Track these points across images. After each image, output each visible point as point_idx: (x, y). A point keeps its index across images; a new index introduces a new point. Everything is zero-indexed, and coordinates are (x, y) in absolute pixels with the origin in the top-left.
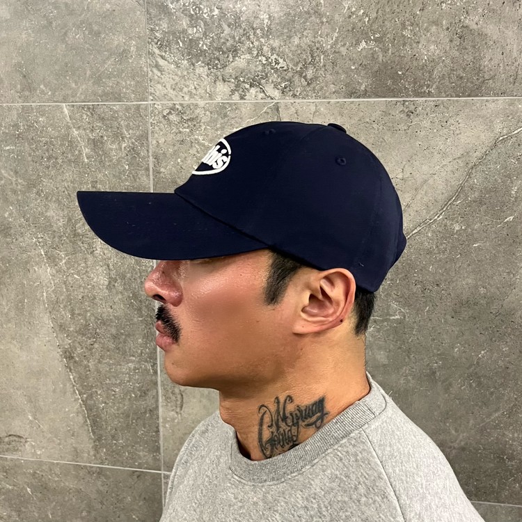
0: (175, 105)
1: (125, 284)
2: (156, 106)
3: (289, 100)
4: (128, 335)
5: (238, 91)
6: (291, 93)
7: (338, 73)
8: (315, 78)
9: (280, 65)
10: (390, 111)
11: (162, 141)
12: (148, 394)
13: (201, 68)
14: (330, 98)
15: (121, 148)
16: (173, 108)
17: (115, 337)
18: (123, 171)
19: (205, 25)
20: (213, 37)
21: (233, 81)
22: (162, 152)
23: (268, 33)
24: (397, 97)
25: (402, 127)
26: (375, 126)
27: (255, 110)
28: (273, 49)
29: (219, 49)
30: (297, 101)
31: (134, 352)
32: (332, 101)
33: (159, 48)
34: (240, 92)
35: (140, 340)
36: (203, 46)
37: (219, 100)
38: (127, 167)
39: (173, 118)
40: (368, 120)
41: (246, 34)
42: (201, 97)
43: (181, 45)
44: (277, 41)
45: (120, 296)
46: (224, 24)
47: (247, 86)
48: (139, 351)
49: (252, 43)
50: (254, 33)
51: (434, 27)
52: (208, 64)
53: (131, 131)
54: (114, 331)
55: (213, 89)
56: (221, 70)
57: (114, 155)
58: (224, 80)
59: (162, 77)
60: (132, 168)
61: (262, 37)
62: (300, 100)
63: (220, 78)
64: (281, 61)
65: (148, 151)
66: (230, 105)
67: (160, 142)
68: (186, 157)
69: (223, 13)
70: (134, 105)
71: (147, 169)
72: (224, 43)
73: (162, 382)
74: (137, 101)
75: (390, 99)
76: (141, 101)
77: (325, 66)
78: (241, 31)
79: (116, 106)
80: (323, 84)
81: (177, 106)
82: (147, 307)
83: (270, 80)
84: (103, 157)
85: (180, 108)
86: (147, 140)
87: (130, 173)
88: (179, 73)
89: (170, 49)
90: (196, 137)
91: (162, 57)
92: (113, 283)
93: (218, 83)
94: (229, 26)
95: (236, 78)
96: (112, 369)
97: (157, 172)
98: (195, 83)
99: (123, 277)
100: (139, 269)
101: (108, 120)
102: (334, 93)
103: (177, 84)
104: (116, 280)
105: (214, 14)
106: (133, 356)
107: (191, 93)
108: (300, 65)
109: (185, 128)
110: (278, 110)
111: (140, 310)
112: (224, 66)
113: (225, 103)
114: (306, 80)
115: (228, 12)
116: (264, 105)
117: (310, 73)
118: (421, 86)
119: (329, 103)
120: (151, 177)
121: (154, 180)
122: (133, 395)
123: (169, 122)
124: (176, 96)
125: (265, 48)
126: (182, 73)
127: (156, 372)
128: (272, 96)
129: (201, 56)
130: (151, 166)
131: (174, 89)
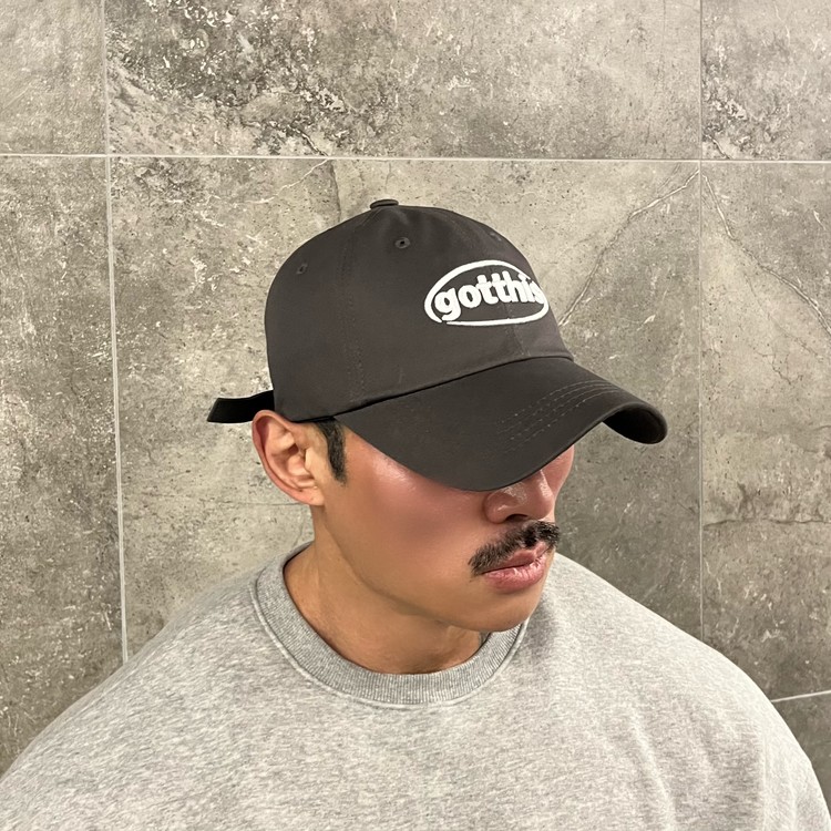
0: (157, 160)
1: (57, 473)
2: (121, 161)
3: (349, 157)
4: (64, 566)
5: (267, 141)
6: (352, 146)
7: (420, 120)
8: (387, 126)
9: (333, 105)
10: (495, 177)
11: (133, 219)
12: (102, 670)
13: (204, 105)
14: (412, 156)
15: (52, 234)
16: (154, 165)
17: (33, 574)
18: (57, 272)
19: (209, 38)
20: (223, 57)
21: (258, 125)
22: (133, 237)
23: (314, 56)
24: (503, 157)
25: (511, 197)
26: (475, 196)
27: (295, 172)
28: (322, 81)
29: (235, 76)
30: (361, 158)
31: (73, 596)
32: (415, 160)
33: (127, 68)
34: (270, 143)
35: (86, 572)
36: (206, 68)
37: (234, 154)
38: (64, 265)
39: (154, 181)
40: (464, 188)
41: (279, 55)
42: (204, 150)
43: (168, 65)
44: (327, 70)
45: (46, 496)
46: (242, 37)
47: (283, 135)
48: (85, 592)
49: (289, 70)
50: (292, 56)
51: (547, 65)
52: (215, 98)
53: (72, 204)
54: (32, 563)
55: (223, 137)
56: (239, 108)
57: (38, 245)
58: (244, 124)
59: (134, 114)
60: (74, 266)
61: (305, 62)
62: (366, 158)
63: (237, 120)
64: (335, 98)
65: (105, 236)
66: (254, 162)
67: (129, 221)
68: (177, 246)
69: (239, 21)
70: (79, 159)
71: (105, 267)
72: (244, 67)
73: (129, 640)
74: (84, 153)
75: (494, 160)
76: (92, 152)
77: (401, 109)
78: (271, 51)
79: (44, 160)
80: (399, 136)
81: (161, 163)
82: (99, 508)
83: (319, 127)
84: (15, 250)
85: (167, 166)
86: (105, 217)
87: (71, 274)
88: (165, 109)
89: (148, 71)
90: (196, 212)
91: (134, 83)
92: (32, 473)
93: (233, 128)
94: (251, 42)
95: (264, 121)
96: (27, 634)
97: (122, 272)
98: (194, 126)
99: (53, 460)
100: (86, 443)
101: (26, 183)
102: (416, 148)
103: (160, 127)
104: (37, 468)
105: (225, 21)
106: (72, 603)
107: (187, 142)
108: (365, 107)
109: (176, 198)
110: (332, 171)
111: (86, 516)
112: (243, 103)
113: (245, 160)
114: (374, 129)
115: (250, 22)
116: (310, 163)
117: (379, 119)
118: (534, 143)
119: (409, 162)
120: (112, 281)
121: (116, 284)
122: (71, 677)
123: (147, 189)
124: (159, 146)
125: (309, 78)
126: (169, 110)
127: (118, 626)
128: (322, 150)
129: (204, 84)
130: (112, 262)
131: (155, 135)
